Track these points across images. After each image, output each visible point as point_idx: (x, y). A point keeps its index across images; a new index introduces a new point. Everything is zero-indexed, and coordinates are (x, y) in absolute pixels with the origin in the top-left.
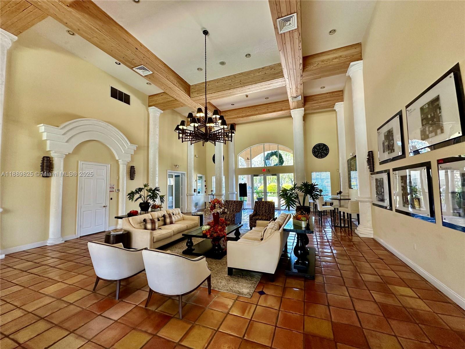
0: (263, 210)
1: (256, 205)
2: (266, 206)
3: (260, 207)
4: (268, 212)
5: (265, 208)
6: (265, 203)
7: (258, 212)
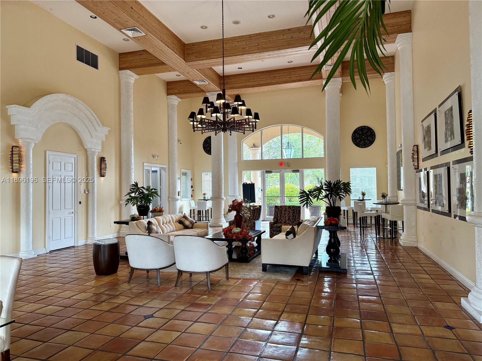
0: (286, 217)
1: (277, 210)
2: (289, 212)
3: (281, 213)
4: (292, 219)
5: (289, 214)
6: (288, 208)
7: (280, 219)
